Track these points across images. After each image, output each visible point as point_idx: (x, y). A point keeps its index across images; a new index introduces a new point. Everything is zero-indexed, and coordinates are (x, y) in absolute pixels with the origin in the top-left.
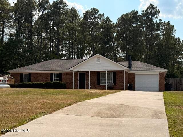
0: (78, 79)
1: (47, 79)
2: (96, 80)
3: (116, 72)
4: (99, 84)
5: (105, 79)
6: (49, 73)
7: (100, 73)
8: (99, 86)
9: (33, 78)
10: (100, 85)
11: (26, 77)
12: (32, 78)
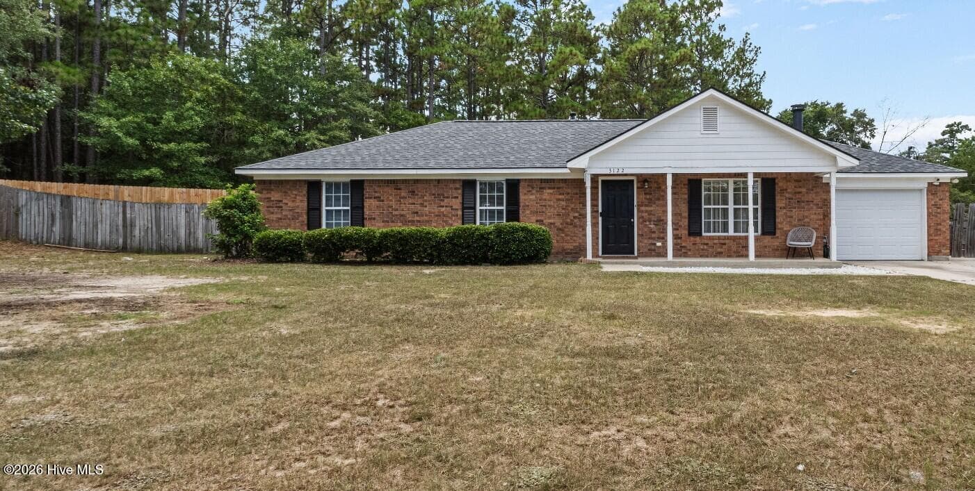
0: (600, 211)
1: (443, 209)
2: (686, 214)
3: (774, 180)
4: (700, 234)
5: (725, 211)
6: (454, 181)
7: (701, 180)
8: (698, 239)
9: (374, 203)
10: (704, 234)
11: (337, 199)
12: (370, 205)
